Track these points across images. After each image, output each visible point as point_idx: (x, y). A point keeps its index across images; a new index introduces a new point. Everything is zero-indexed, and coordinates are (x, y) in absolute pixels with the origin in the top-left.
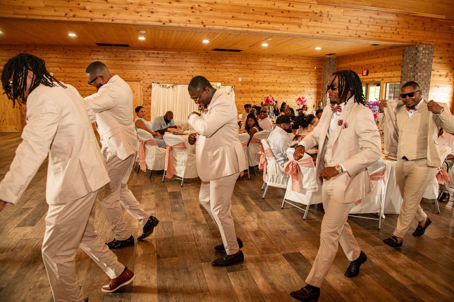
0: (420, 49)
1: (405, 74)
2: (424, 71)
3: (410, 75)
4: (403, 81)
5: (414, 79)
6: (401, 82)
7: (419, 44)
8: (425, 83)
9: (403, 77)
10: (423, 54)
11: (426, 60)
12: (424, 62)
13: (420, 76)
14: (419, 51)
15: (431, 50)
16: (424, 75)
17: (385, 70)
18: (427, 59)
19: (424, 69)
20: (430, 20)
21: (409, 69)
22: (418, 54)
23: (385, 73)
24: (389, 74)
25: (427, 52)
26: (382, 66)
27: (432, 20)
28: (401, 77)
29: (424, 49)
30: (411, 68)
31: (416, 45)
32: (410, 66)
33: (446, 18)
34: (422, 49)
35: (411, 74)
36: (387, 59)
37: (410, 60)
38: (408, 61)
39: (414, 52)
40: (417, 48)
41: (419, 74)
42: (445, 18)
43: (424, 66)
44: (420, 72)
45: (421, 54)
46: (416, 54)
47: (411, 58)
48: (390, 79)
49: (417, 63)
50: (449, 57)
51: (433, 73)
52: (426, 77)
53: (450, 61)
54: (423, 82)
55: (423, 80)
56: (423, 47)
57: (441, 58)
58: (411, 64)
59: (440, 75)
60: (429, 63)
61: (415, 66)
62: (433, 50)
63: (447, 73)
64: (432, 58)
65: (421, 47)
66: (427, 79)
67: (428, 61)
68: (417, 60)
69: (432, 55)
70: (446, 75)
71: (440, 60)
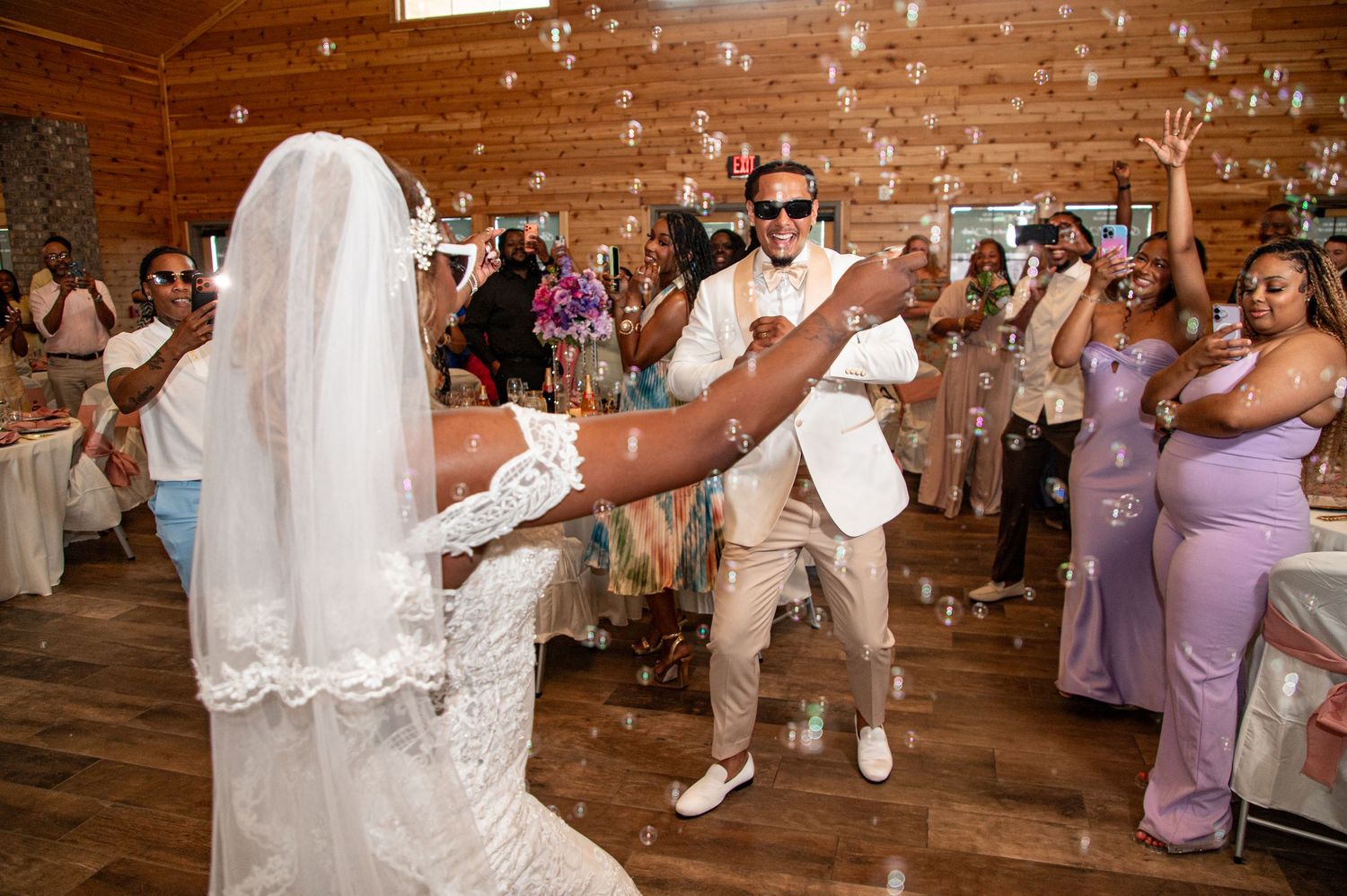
0: (44, 130)
1: (17, 205)
2: (70, 195)
3: (32, 205)
4: (17, 223)
5: (48, 218)
6: (10, 227)
7: (38, 115)
8: (83, 229)
9: (14, 211)
10: (59, 147)
11: (72, 165)
12: (68, 171)
13: (63, 211)
14: (42, 138)
15: (78, 135)
16: (75, 206)
18: (74, 161)
19: (71, 189)
20: (58, 49)
21: (27, 188)
22: (43, 145)
25: (68, 141)
27: (63, 51)
28: (8, 211)
29: (57, 132)
30: (31, 184)
31: (29, 119)
32: (26, 179)
33: (104, 49)
34: (50, 132)
35: (36, 203)
37: (23, 161)
38: (17, 164)
39: (29, 138)
40: (35, 129)
41: (59, 203)
42: (101, 51)
43: (68, 181)
44: (60, 198)
45: (53, 147)
46: (37, 145)
47: (25, 156)
49: (46, 170)
50: (136, 159)
51: (101, 200)
52: (84, 213)
53: (142, 170)
54: (76, 228)
55: (76, 221)
56: (54, 126)
57: (115, 160)
58: (28, 175)
59: (122, 208)
60: (82, 174)
61: (41, 179)
62: (85, 136)
63: (141, 203)
64: (88, 159)
65: (47, 125)
66: (84, 218)
67: (77, 166)
68: (45, 163)
69: (83, 151)
70: (140, 208)
71: (114, 166)
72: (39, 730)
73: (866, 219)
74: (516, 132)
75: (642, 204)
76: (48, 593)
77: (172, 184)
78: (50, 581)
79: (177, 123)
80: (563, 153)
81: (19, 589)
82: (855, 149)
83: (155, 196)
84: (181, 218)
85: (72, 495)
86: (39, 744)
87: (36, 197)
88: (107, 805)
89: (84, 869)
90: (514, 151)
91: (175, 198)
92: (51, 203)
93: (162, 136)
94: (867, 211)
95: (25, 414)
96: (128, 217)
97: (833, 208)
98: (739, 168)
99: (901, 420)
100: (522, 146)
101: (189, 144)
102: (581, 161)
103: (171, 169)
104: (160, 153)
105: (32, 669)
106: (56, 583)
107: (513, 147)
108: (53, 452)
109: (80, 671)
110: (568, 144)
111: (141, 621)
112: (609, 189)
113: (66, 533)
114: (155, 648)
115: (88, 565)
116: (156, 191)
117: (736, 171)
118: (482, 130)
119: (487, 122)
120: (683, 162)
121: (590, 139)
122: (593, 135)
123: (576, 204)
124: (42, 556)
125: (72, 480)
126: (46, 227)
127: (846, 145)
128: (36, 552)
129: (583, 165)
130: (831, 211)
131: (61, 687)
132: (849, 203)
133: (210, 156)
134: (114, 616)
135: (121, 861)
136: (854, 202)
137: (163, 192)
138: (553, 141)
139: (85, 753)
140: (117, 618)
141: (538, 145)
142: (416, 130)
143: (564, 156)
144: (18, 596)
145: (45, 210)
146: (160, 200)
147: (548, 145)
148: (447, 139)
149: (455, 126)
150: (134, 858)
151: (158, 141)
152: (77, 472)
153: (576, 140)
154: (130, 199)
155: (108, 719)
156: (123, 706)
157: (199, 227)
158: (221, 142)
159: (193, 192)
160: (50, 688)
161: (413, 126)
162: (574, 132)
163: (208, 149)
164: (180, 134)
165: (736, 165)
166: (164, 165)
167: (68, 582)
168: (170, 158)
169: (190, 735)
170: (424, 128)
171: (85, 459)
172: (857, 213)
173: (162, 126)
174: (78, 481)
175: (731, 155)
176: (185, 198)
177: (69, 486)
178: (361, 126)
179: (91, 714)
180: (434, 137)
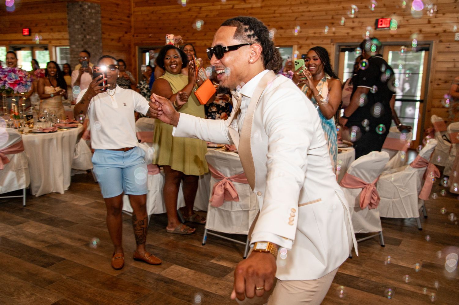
0: (84, 7)
1: (73, 37)
2: (93, 34)
3: (78, 37)
4: (73, 44)
5: (84, 43)
6: (70, 46)
8: (96, 48)
9: (72, 40)
10: (89, 13)
11: (94, 21)
12: (92, 23)
13: (89, 39)
14: (83, 10)
15: (97, 9)
16: (94, 38)
17: (52, 29)
19: (93, 31)
21: (76, 30)
22: (84, 13)
23: (52, 34)
24: (56, 35)
25: (93, 11)
26: (47, 25)
28: (70, 40)
29: (89, 7)
30: (78, 29)
31: (79, 2)
32: (77, 27)
34: (86, 7)
36: (52, 16)
37: (76, 20)
38: (74, 20)
39: (78, 9)
40: (81, 6)
41: (88, 37)
43: (92, 28)
44: (88, 35)
45: (87, 13)
46: (81, 13)
47: (77, 17)
48: (58, 41)
49: (84, 23)
50: (119, 19)
51: (104, 36)
52: (97, 41)
53: (121, 24)
54: (94, 47)
55: (94, 44)
56: (88, 5)
57: (111, 19)
58: (78, 25)
59: (112, 40)
60: (97, 25)
61: (82, 27)
62: (99, 9)
63: (120, 38)
64: (100, 19)
65: (85, 4)
66: (98, 43)
67: (96, 21)
68: (84, 20)
69: (99, 15)
70: (119, 40)
71: (110, 22)
72: (47, 245)
73: (447, 50)
74: (276, 8)
75: (332, 42)
76: (63, 193)
77: (133, 30)
78: (64, 188)
79: (136, 5)
80: (297, 18)
81: (53, 190)
82: (444, 14)
83: (126, 35)
84: (136, 44)
85: (76, 155)
86: (46, 250)
87: (80, 34)
88: (64, 277)
89: (50, 301)
90: (274, 17)
91: (133, 36)
92: (85, 37)
93: (130, 10)
94: (448, 46)
95: (62, 121)
96: (114, 43)
97: (429, 44)
98: (381, 25)
99: (450, 151)
100: (278, 15)
101: (140, 13)
102: (305, 22)
103: (132, 24)
104: (129, 17)
105: (51, 221)
106: (66, 189)
107: (275, 15)
108: (70, 136)
109: (68, 224)
110: (299, 14)
111: (94, 207)
112: (317, 35)
113: (73, 170)
114: (97, 219)
115: (80, 183)
116: (126, 33)
117: (380, 26)
118: (261, 7)
119: (264, 4)
120: (353, 22)
121: (310, 11)
122: (311, 9)
123: (302, 42)
124: (62, 178)
125: (76, 149)
126: (83, 47)
127: (439, 12)
128: (60, 175)
129: (305, 24)
130: (428, 46)
131: (59, 230)
132: (438, 42)
133: (148, 18)
134: (85, 204)
135: (64, 300)
136: (441, 41)
137: (129, 33)
138: (293, 12)
139: (62, 256)
140: (86, 205)
141: (285, 15)
142: (233, 8)
143: (297, 19)
144: (52, 193)
145: (83, 40)
146: (128, 37)
147: (291, 14)
148: (245, 11)
149: (250, 6)
150: (69, 299)
151: (128, 12)
152: (79, 146)
153: (304, 12)
154: (115, 36)
155: (73, 244)
156: (79, 240)
157: (141, 49)
158: (152, 13)
159: (140, 34)
160: (55, 229)
161: (231, 6)
162: (302, 8)
163: (147, 15)
164: (137, 9)
165: (380, 23)
166: (130, 22)
167: (71, 189)
168: (133, 19)
169: (101, 254)
170: (236, 7)
171: (82, 141)
172: (442, 47)
173: (130, 5)
174: (79, 149)
175: (377, 18)
176: (137, 36)
177: (75, 151)
178: (209, 6)
179: (67, 241)
180: (240, 11)
